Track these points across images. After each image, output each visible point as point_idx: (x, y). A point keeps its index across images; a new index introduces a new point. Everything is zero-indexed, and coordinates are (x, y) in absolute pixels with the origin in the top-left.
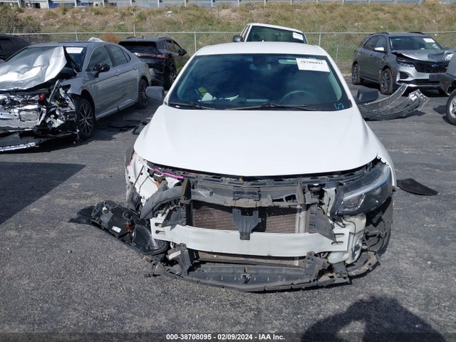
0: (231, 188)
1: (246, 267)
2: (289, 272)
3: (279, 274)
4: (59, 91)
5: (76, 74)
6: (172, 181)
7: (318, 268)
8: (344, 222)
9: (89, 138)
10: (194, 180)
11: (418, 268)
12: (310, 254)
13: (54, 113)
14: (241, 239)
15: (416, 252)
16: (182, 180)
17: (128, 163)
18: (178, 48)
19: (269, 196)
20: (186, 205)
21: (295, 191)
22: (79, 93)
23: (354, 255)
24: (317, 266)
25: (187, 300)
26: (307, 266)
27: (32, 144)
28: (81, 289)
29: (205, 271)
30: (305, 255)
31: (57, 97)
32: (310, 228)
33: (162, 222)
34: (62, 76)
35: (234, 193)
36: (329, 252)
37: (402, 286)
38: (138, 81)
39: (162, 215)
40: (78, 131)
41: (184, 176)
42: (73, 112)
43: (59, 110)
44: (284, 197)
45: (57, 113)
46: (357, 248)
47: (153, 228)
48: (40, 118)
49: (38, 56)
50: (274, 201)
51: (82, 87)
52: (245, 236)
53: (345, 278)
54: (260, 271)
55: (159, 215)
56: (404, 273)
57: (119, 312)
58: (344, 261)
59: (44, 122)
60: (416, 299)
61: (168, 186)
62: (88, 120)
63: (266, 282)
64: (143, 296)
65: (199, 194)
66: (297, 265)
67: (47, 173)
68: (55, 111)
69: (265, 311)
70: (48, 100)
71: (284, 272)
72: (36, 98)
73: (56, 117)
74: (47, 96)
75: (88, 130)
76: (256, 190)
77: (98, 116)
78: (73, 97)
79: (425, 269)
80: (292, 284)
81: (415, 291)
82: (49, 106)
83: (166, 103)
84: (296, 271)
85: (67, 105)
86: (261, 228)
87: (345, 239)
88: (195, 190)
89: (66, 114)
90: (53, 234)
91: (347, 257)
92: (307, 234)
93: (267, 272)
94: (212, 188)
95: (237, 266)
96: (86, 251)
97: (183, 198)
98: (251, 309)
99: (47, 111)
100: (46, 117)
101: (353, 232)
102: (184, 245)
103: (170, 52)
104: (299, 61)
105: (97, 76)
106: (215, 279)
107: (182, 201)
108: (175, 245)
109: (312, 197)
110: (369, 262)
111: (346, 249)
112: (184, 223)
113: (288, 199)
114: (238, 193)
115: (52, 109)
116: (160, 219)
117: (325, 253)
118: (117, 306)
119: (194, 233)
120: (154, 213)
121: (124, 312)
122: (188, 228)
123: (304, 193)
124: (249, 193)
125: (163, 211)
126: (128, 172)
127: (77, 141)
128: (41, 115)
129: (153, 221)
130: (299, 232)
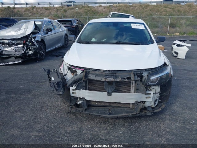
0: (104, 74)
1: (110, 108)
2: (127, 110)
3: (123, 111)
4: (31, 39)
5: (39, 32)
6: (79, 72)
7: (140, 108)
8: (151, 89)
9: (43, 59)
10: (88, 71)
11: (181, 109)
12: (137, 102)
13: (29, 48)
14: (108, 95)
15: (180, 103)
16: (84, 71)
17: (61, 65)
18: (80, 23)
19: (120, 77)
20: (85, 81)
21: (130, 75)
22: (40, 40)
23: (155, 104)
24: (139, 107)
25: (85, 120)
26: (136, 107)
27: (20, 61)
28: (42, 117)
29: (93, 110)
30: (135, 102)
31: (31, 41)
32: (137, 91)
33: (75, 89)
34: (33, 33)
35: (105, 76)
36: (145, 102)
37: (174, 116)
38: (64, 36)
39: (75, 86)
40: (39, 56)
41: (84, 69)
42: (37, 48)
43: (31, 47)
44: (126, 78)
45: (31, 48)
46: (156, 100)
47: (71, 91)
48: (23, 51)
49: (23, 25)
50: (121, 79)
51: (41, 38)
52: (109, 94)
53: (151, 113)
54: (115, 110)
55: (74, 86)
56: (175, 111)
57: (58, 125)
58: (151, 106)
59: (25, 52)
60: (180, 120)
61: (78, 74)
62: (43, 52)
63: (118, 114)
64: (67, 119)
65: (90, 77)
66: (131, 107)
67: (26, 73)
68: (30, 47)
69: (118, 125)
70: (27, 43)
71: (126, 110)
72: (22, 42)
73: (30, 50)
74: (27, 41)
75: (43, 56)
76: (114, 75)
77: (47, 50)
78: (37, 42)
79: (184, 109)
80: (129, 115)
81: (180, 117)
82: (27, 45)
83: (76, 42)
84: (131, 110)
85: (35, 45)
86: (116, 91)
87: (151, 96)
88: (89, 75)
89: (34, 49)
90: (30, 96)
91: (152, 104)
92: (136, 93)
93: (119, 110)
94: (96, 74)
95: (106, 108)
96: (43, 102)
97: (84, 78)
98: (112, 124)
99: (26, 48)
100: (26, 50)
101: (155, 93)
102: (84, 98)
103: (77, 25)
104: (132, 25)
105: (47, 33)
106: (97, 113)
107: (84, 79)
108: (80, 98)
109: (138, 78)
110: (161, 107)
111: (152, 100)
112: (84, 89)
113: (128, 78)
114: (107, 76)
115: (29, 47)
116: (74, 87)
117: (143, 102)
118: (57, 123)
119: (89, 93)
120: (72, 85)
121: (59, 125)
122: (85, 91)
123: (134, 76)
124: (111, 76)
125: (75, 84)
126: (61, 69)
127: (38, 61)
128: (24, 49)
129: (71, 88)
130: (132, 93)
